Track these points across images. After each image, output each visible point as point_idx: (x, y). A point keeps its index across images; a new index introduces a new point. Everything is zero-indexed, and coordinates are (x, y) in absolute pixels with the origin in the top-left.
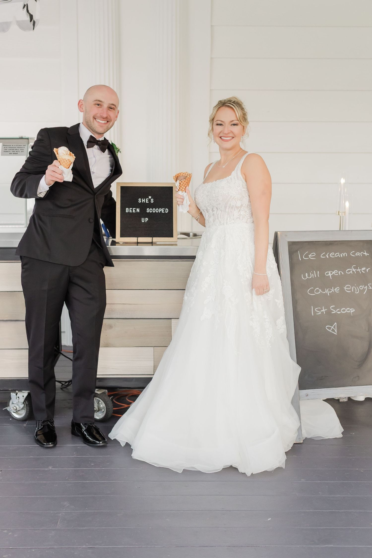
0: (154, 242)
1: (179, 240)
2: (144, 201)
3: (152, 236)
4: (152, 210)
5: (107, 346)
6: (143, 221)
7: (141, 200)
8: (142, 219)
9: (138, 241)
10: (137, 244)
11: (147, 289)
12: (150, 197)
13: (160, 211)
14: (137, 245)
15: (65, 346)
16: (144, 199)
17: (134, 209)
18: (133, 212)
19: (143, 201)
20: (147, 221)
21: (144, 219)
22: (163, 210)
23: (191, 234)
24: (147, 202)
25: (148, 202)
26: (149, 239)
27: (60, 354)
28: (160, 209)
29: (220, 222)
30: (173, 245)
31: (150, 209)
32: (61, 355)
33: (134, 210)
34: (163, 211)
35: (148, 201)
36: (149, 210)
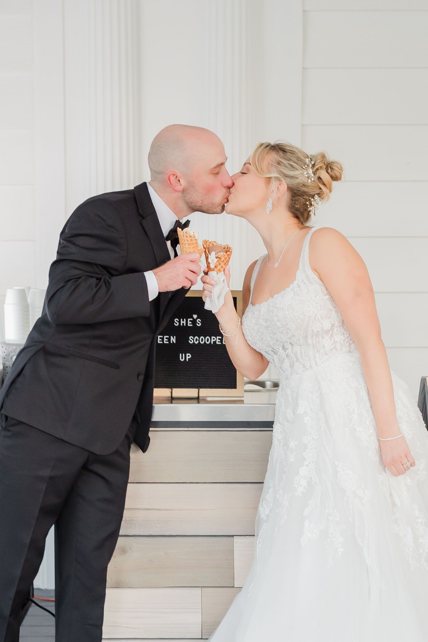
0: (202, 397)
1: (246, 394)
2: (185, 322)
3: (198, 386)
4: (198, 339)
5: (118, 586)
6: (182, 358)
7: (180, 322)
8: (181, 355)
9: (173, 395)
10: (170, 401)
11: (190, 483)
12: (195, 316)
13: (212, 340)
14: (172, 403)
15: (38, 589)
16: (185, 320)
17: (166, 338)
18: (165, 342)
19: (183, 322)
20: (188, 359)
21: (184, 355)
22: (219, 339)
23: (268, 384)
24: (189, 325)
25: (191, 325)
26: (192, 392)
27: (30, 602)
28: (213, 337)
29: (304, 365)
30: (236, 402)
31: (194, 338)
32: (33, 604)
33: (165, 340)
34: (218, 342)
35: (191, 323)
36: (193, 340)
